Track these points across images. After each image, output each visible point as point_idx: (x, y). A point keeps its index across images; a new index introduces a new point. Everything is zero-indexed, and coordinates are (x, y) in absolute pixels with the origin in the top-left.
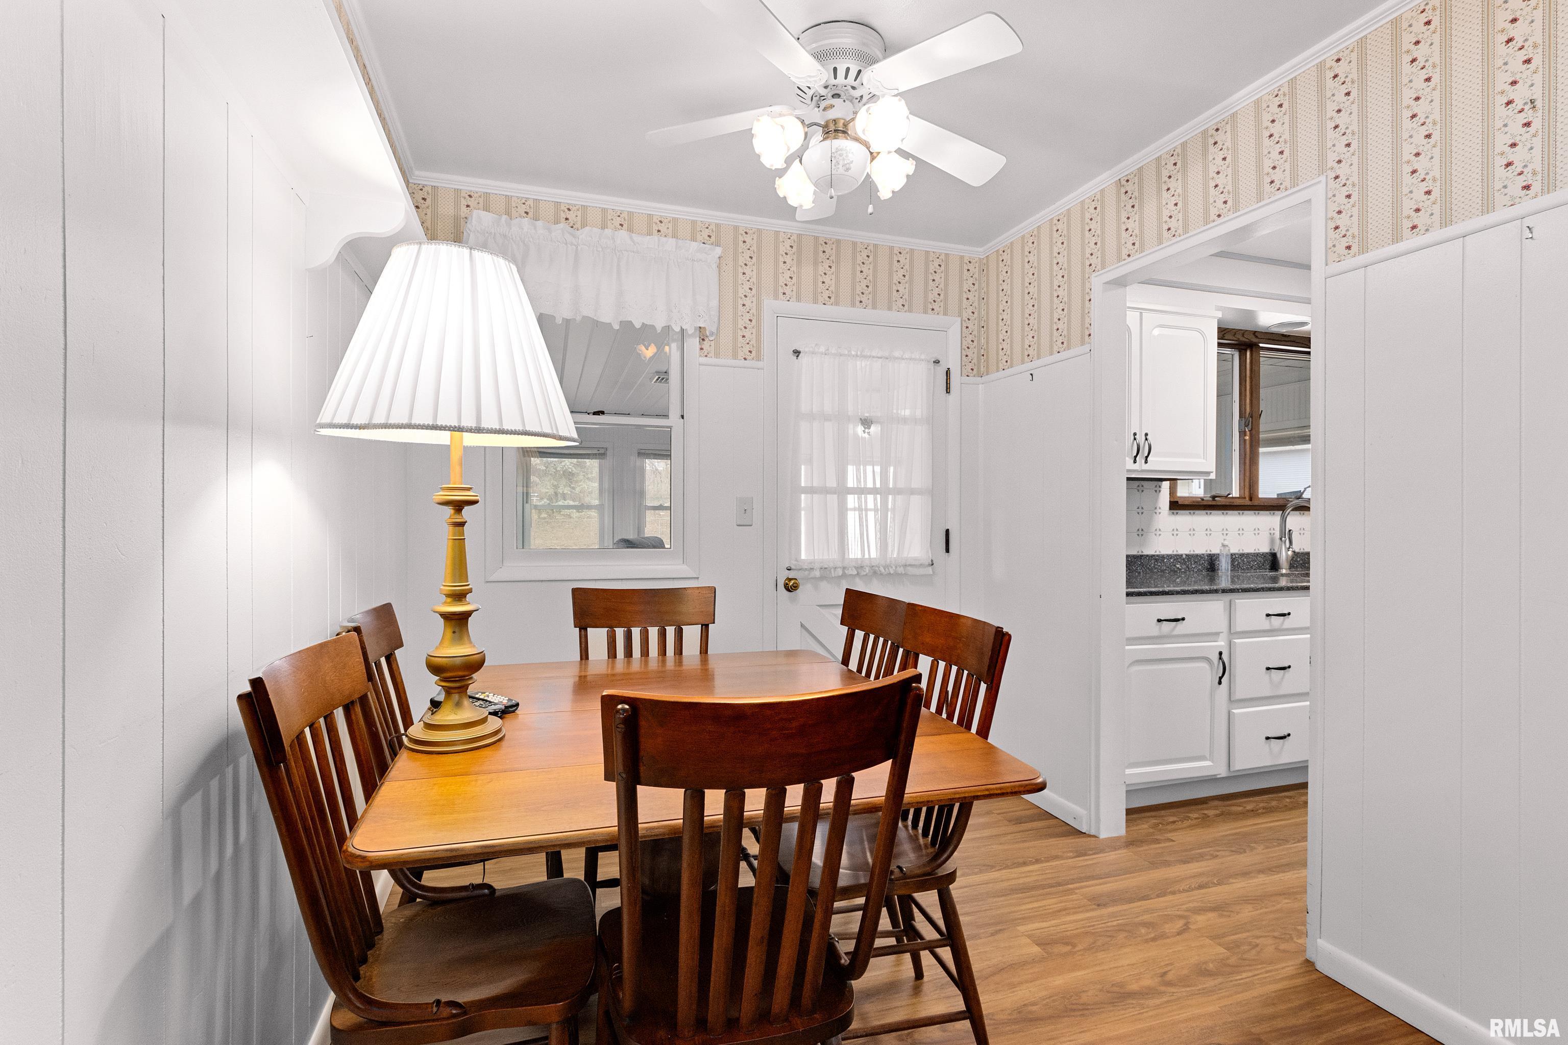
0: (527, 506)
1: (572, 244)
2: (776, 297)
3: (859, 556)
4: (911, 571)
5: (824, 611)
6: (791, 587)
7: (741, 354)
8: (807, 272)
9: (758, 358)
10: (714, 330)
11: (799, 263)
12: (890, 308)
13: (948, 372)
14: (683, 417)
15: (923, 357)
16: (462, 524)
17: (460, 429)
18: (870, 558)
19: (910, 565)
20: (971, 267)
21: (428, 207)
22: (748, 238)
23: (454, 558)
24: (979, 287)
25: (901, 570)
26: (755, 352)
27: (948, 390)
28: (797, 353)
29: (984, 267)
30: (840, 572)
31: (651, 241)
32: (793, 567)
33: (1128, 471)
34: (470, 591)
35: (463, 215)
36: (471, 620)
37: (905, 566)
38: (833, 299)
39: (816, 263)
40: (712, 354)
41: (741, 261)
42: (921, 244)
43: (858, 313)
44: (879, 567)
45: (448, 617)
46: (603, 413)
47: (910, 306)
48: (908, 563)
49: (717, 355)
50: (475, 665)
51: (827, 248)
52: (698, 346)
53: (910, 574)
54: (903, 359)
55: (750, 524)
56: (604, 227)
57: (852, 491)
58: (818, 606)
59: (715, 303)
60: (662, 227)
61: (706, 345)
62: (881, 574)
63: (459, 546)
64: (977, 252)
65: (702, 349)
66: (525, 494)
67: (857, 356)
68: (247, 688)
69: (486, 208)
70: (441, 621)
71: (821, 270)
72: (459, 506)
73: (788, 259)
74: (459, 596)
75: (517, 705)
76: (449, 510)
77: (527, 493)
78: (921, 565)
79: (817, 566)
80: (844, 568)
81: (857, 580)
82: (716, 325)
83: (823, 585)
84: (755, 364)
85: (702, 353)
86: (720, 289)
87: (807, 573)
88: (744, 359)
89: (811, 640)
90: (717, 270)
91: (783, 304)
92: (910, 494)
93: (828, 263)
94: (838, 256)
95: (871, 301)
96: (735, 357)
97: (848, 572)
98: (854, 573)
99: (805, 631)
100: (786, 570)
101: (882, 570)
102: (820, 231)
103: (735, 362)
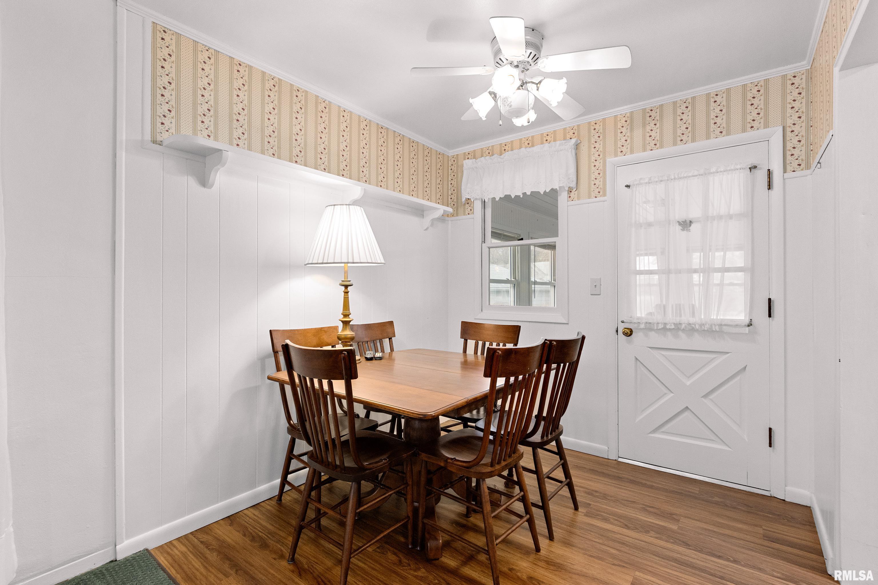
4: (729, 328)
5: (655, 352)
6: (628, 333)
7: (593, 195)
8: (638, 133)
9: (604, 195)
11: (632, 130)
13: (769, 173)
15: (738, 167)
17: (348, 263)
19: (727, 325)
21: (456, 164)
22: (597, 127)
25: (718, 328)
26: (602, 192)
27: (770, 186)
30: (661, 326)
32: (625, 321)
34: (350, 314)
37: (721, 325)
38: (659, 144)
39: (644, 125)
40: (576, 199)
41: (593, 141)
43: (680, 148)
44: (695, 325)
48: (723, 324)
49: (579, 198)
51: (653, 114)
52: (569, 194)
53: (725, 331)
54: (717, 172)
55: (599, 294)
56: (521, 147)
58: (649, 347)
59: (573, 170)
60: (548, 138)
61: (572, 194)
65: (569, 197)
67: (675, 179)
69: (474, 158)
71: (648, 128)
73: (624, 130)
78: (737, 325)
79: (644, 321)
80: (665, 324)
81: (680, 333)
82: (575, 182)
83: (652, 334)
84: (602, 199)
85: (570, 199)
86: (577, 162)
87: (636, 325)
88: (596, 197)
89: (643, 369)
90: (574, 152)
91: (621, 158)
92: (726, 272)
93: (654, 122)
94: (661, 116)
95: (690, 138)
96: (589, 197)
97: (668, 327)
98: (673, 327)
99: (638, 362)
100: (623, 322)
101: (697, 327)
102: (647, 104)
103: (590, 200)
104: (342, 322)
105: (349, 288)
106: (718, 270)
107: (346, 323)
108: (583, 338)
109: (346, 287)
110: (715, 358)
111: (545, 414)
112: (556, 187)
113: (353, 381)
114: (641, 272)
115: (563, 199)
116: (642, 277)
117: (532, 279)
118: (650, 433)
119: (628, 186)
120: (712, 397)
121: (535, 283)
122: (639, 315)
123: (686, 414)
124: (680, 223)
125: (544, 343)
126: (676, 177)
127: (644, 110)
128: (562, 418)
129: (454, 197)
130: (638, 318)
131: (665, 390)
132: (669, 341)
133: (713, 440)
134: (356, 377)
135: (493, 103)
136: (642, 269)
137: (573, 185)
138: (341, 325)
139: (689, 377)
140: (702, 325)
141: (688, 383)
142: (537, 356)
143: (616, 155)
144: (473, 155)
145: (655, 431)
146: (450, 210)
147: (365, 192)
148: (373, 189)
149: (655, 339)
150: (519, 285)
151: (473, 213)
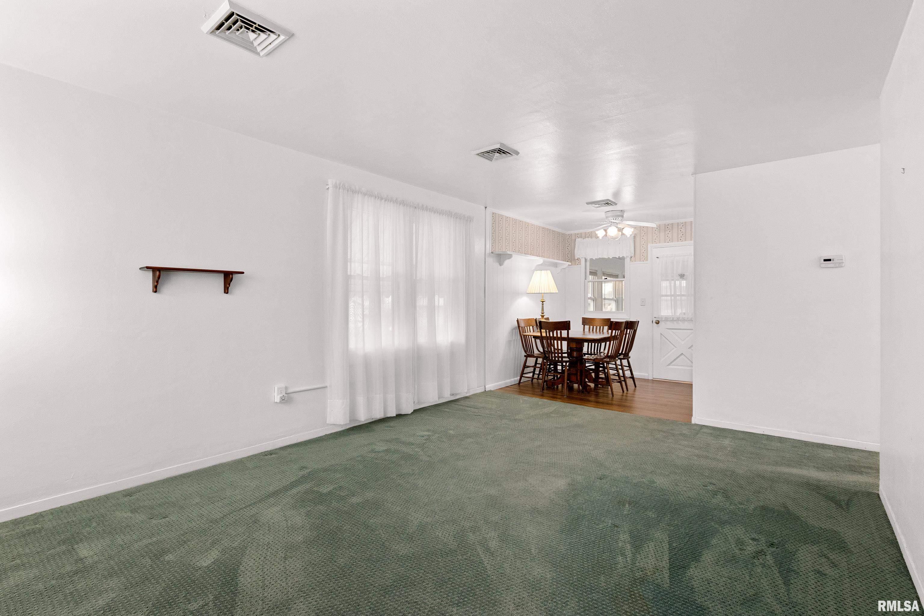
3: (671, 315)
5: (669, 330)
6: (658, 323)
7: (642, 260)
8: (662, 235)
9: (647, 260)
11: (660, 232)
14: (626, 278)
16: (543, 304)
17: (542, 293)
22: (644, 229)
23: (542, 308)
35: (576, 239)
38: (671, 240)
39: (665, 231)
41: (642, 235)
49: (635, 261)
51: (669, 226)
52: (629, 259)
57: (678, 295)
58: (667, 329)
59: (633, 248)
61: (632, 259)
71: (667, 233)
73: (656, 232)
74: (543, 313)
79: (664, 317)
80: (673, 318)
81: (679, 322)
82: (633, 254)
83: (668, 323)
84: (646, 262)
85: (631, 261)
86: (634, 244)
87: (661, 319)
89: (664, 338)
90: (633, 240)
91: (654, 245)
93: (669, 230)
94: (672, 228)
95: (684, 239)
96: (640, 261)
97: (674, 319)
99: (662, 336)
100: (655, 318)
102: (668, 222)
103: (640, 262)
104: (541, 316)
105: (544, 302)
107: (543, 316)
108: (639, 322)
109: (543, 302)
111: (623, 353)
112: (625, 256)
113: (569, 330)
114: (663, 296)
115: (627, 261)
116: (663, 297)
117: (603, 297)
118: (667, 366)
119: (657, 258)
121: (605, 299)
122: (662, 315)
123: (682, 356)
124: (679, 275)
125: (626, 322)
127: (665, 225)
128: (630, 353)
129: (569, 256)
130: (662, 316)
131: (673, 347)
132: (675, 325)
134: (570, 330)
135: (605, 233)
136: (664, 294)
137: (633, 255)
138: (540, 317)
139: (683, 341)
140: (688, 318)
141: (683, 343)
142: (623, 325)
143: (653, 243)
144: (580, 236)
145: (669, 365)
146: (570, 263)
147: (544, 261)
148: (546, 259)
149: (669, 325)
150: (596, 300)
151: (580, 264)
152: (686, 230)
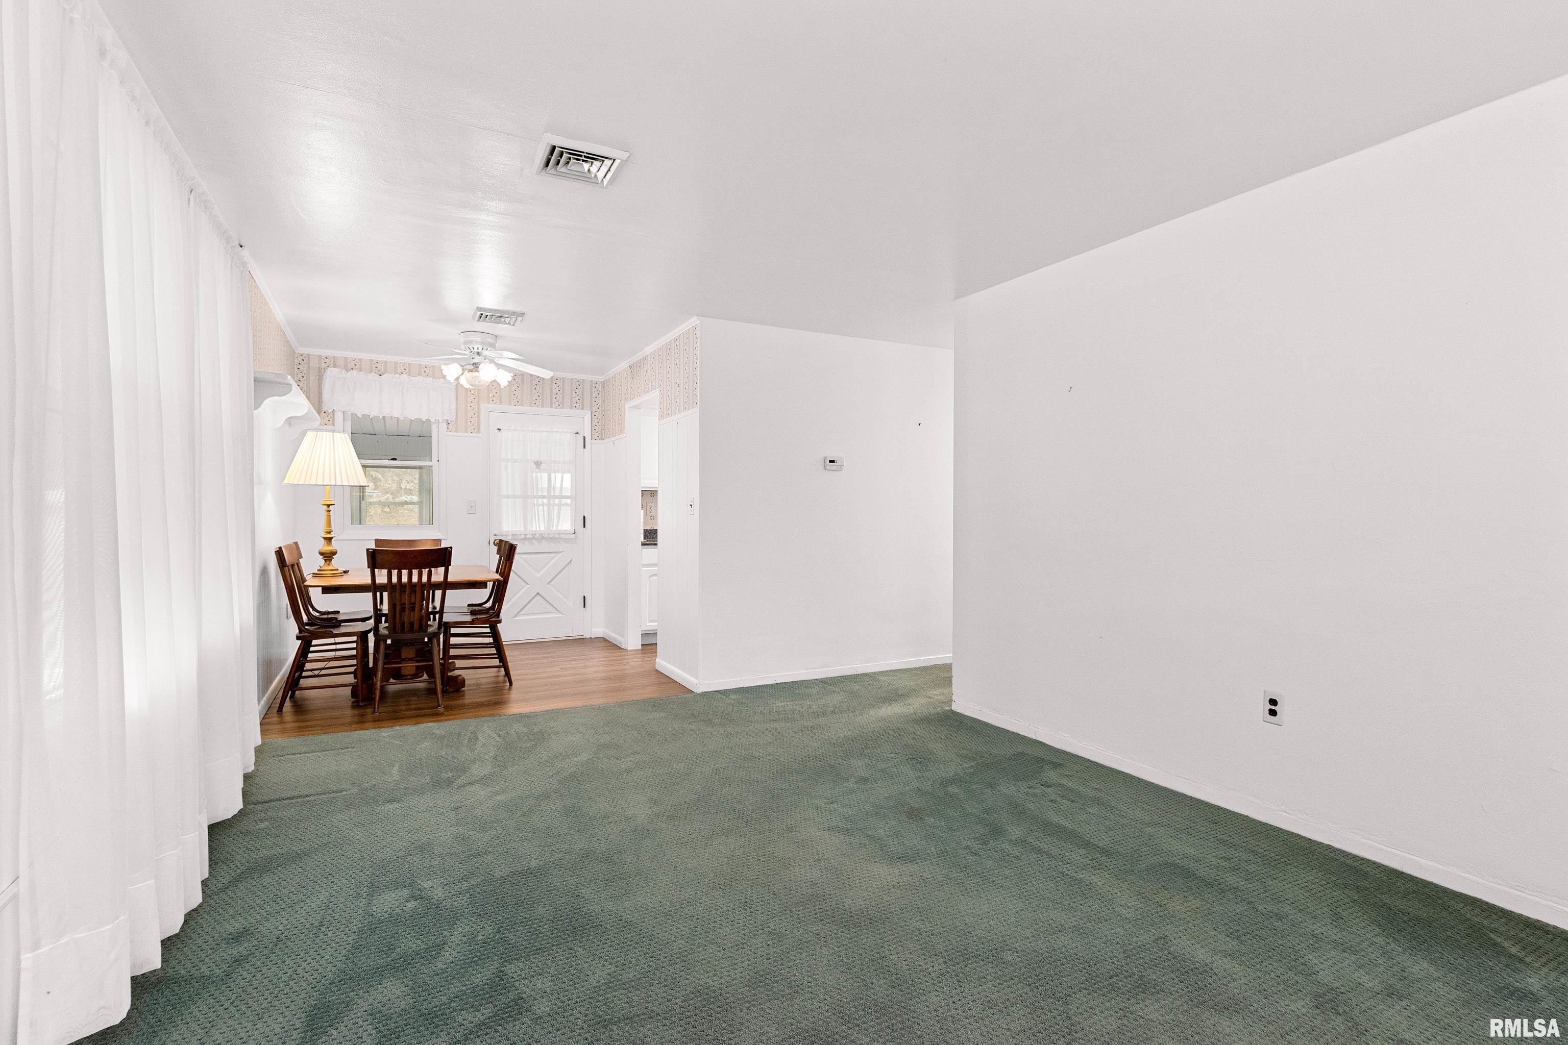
0: (363, 503)
1: (378, 381)
2: (488, 403)
4: (562, 536)
6: (498, 543)
7: (469, 431)
9: (479, 432)
10: (454, 419)
12: (551, 407)
13: (584, 438)
14: (438, 461)
15: (569, 431)
16: (330, 511)
18: (540, 531)
19: (562, 534)
20: (597, 386)
21: (305, 364)
23: (327, 521)
24: (602, 395)
25: (557, 536)
26: (477, 429)
27: (584, 447)
28: (499, 430)
29: (603, 384)
30: (523, 537)
31: (419, 379)
32: (497, 534)
33: (642, 487)
34: (332, 531)
35: (323, 367)
36: (333, 540)
37: (559, 534)
38: (520, 403)
40: (454, 431)
42: (569, 375)
43: (534, 409)
44: (543, 535)
45: (325, 538)
46: (395, 459)
47: (563, 405)
48: (561, 532)
49: (456, 431)
50: (334, 553)
52: (446, 427)
53: (560, 538)
54: (558, 432)
56: (396, 371)
59: (454, 407)
61: (450, 427)
62: (546, 538)
63: (329, 518)
64: (600, 378)
65: (448, 428)
66: (362, 497)
67: (532, 430)
68: (278, 549)
69: (335, 366)
70: (323, 540)
71: (513, 388)
72: (329, 506)
74: (329, 532)
75: (348, 571)
76: (326, 507)
77: (363, 496)
78: (566, 534)
79: (511, 533)
81: (534, 541)
82: (455, 417)
84: (477, 435)
85: (449, 430)
86: (457, 399)
87: (505, 537)
88: (472, 433)
92: (563, 498)
93: (517, 385)
95: (540, 403)
96: (466, 432)
97: (527, 537)
98: (531, 537)
100: (495, 535)
101: (546, 536)
103: (466, 434)
105: (331, 506)
106: (557, 497)
107: (329, 539)
110: (554, 556)
112: (433, 418)
115: (438, 429)
116: (507, 500)
120: (552, 583)
122: (505, 529)
123: (536, 598)
124: (535, 463)
126: (533, 430)
130: (506, 532)
131: (523, 584)
133: (553, 612)
136: (507, 493)
139: (539, 571)
140: (548, 534)
141: (538, 576)
145: (516, 616)
151: (334, 425)
152: (543, 388)
